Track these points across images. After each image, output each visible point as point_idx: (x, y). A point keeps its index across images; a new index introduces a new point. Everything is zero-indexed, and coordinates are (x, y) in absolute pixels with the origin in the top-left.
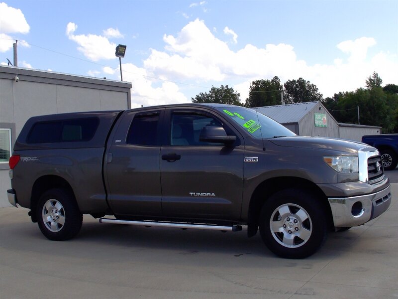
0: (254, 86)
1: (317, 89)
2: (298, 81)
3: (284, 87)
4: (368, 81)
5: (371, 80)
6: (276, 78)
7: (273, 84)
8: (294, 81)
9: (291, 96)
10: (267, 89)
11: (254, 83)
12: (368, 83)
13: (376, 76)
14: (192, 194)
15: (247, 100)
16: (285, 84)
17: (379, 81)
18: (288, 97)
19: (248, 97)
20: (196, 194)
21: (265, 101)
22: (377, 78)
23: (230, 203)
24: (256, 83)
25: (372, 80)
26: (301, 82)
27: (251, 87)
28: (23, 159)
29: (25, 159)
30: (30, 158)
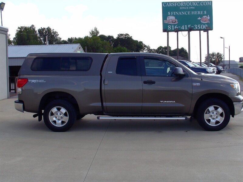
0: (19, 29)
1: (58, 34)
2: (47, 29)
3: (37, 32)
4: (91, 32)
5: (92, 31)
6: (33, 26)
7: (31, 29)
8: (44, 29)
9: (42, 38)
10: (27, 32)
11: (19, 28)
12: (90, 33)
13: (96, 29)
14: (161, 101)
15: (14, 39)
16: (38, 30)
17: (98, 32)
18: (40, 38)
19: (15, 37)
20: (164, 102)
21: (26, 40)
22: (97, 31)
23: (184, 106)
24: (21, 28)
25: (94, 32)
26: (49, 29)
27: (17, 30)
28: (31, 81)
29: (33, 81)
30: (38, 80)
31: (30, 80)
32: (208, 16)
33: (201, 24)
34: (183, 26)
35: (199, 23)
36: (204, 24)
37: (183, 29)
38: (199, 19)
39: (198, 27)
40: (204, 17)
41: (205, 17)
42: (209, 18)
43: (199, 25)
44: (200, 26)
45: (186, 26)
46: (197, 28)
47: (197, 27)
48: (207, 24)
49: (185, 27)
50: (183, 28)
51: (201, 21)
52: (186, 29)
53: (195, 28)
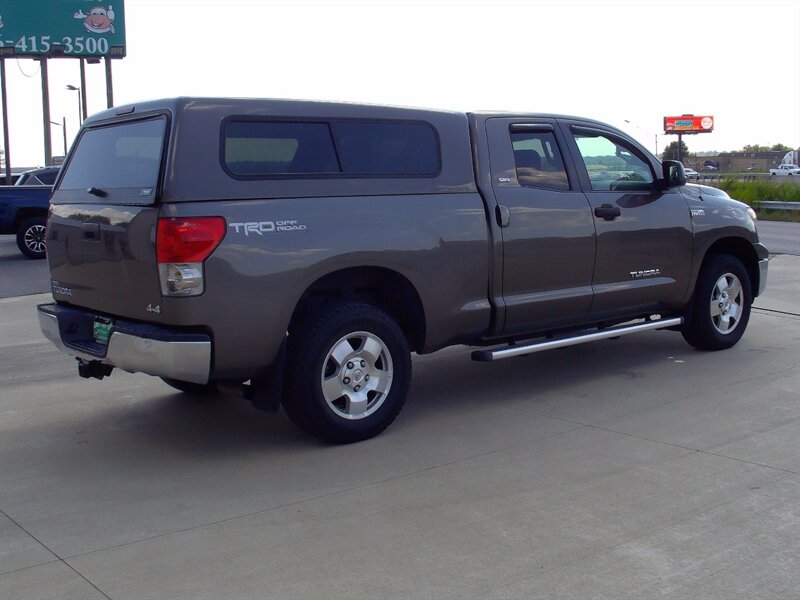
14: (633, 273)
20: (638, 274)
28: (242, 228)
29: (251, 227)
30: (271, 223)
31: (237, 225)
32: (110, 7)
33: (87, 34)
34: (23, 39)
35: (79, 30)
36: (97, 36)
37: (24, 50)
38: (80, 15)
39: (77, 44)
40: (93, 11)
41: (98, 10)
42: (111, 15)
43: (77, 39)
44: (83, 43)
45: (33, 39)
46: (71, 48)
47: (73, 43)
48: (108, 35)
49: (29, 43)
50: (24, 48)
51: (87, 26)
52: (34, 49)
53: (67, 48)
